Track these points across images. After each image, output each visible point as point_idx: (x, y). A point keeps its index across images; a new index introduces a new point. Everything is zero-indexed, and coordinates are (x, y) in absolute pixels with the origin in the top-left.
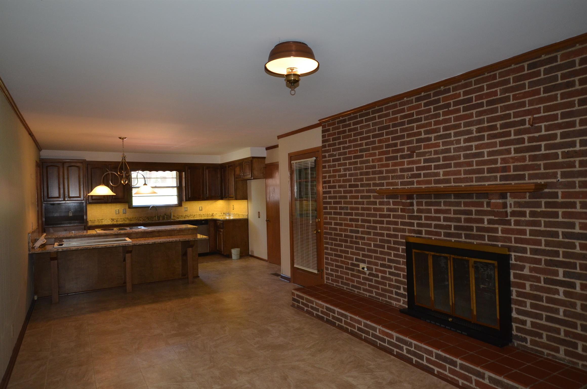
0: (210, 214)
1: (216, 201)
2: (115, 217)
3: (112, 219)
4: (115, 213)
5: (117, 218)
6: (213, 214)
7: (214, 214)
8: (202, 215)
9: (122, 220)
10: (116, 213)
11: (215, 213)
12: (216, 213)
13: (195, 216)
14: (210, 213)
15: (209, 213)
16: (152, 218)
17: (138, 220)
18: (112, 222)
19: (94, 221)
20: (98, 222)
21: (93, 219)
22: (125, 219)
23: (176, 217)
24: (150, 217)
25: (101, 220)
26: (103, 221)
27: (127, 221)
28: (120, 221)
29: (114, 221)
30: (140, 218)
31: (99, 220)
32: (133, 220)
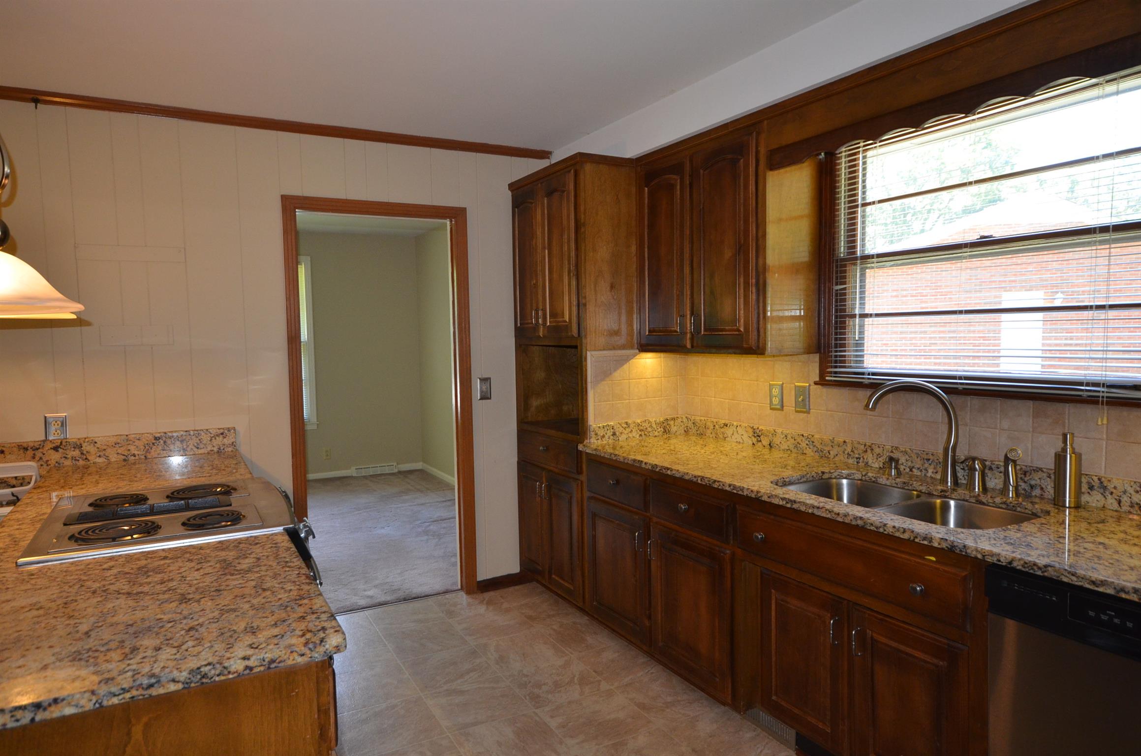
2: (767, 422)
3: (754, 430)
4: (768, 401)
10: (772, 403)
16: (932, 466)
17: (858, 463)
18: (753, 444)
19: (704, 430)
20: (714, 435)
21: (701, 420)
22: (800, 442)
23: (1125, 499)
24: (918, 455)
25: (722, 430)
26: (729, 431)
27: (807, 452)
28: (782, 448)
29: (760, 441)
30: (866, 451)
31: (717, 427)
32: (832, 456)
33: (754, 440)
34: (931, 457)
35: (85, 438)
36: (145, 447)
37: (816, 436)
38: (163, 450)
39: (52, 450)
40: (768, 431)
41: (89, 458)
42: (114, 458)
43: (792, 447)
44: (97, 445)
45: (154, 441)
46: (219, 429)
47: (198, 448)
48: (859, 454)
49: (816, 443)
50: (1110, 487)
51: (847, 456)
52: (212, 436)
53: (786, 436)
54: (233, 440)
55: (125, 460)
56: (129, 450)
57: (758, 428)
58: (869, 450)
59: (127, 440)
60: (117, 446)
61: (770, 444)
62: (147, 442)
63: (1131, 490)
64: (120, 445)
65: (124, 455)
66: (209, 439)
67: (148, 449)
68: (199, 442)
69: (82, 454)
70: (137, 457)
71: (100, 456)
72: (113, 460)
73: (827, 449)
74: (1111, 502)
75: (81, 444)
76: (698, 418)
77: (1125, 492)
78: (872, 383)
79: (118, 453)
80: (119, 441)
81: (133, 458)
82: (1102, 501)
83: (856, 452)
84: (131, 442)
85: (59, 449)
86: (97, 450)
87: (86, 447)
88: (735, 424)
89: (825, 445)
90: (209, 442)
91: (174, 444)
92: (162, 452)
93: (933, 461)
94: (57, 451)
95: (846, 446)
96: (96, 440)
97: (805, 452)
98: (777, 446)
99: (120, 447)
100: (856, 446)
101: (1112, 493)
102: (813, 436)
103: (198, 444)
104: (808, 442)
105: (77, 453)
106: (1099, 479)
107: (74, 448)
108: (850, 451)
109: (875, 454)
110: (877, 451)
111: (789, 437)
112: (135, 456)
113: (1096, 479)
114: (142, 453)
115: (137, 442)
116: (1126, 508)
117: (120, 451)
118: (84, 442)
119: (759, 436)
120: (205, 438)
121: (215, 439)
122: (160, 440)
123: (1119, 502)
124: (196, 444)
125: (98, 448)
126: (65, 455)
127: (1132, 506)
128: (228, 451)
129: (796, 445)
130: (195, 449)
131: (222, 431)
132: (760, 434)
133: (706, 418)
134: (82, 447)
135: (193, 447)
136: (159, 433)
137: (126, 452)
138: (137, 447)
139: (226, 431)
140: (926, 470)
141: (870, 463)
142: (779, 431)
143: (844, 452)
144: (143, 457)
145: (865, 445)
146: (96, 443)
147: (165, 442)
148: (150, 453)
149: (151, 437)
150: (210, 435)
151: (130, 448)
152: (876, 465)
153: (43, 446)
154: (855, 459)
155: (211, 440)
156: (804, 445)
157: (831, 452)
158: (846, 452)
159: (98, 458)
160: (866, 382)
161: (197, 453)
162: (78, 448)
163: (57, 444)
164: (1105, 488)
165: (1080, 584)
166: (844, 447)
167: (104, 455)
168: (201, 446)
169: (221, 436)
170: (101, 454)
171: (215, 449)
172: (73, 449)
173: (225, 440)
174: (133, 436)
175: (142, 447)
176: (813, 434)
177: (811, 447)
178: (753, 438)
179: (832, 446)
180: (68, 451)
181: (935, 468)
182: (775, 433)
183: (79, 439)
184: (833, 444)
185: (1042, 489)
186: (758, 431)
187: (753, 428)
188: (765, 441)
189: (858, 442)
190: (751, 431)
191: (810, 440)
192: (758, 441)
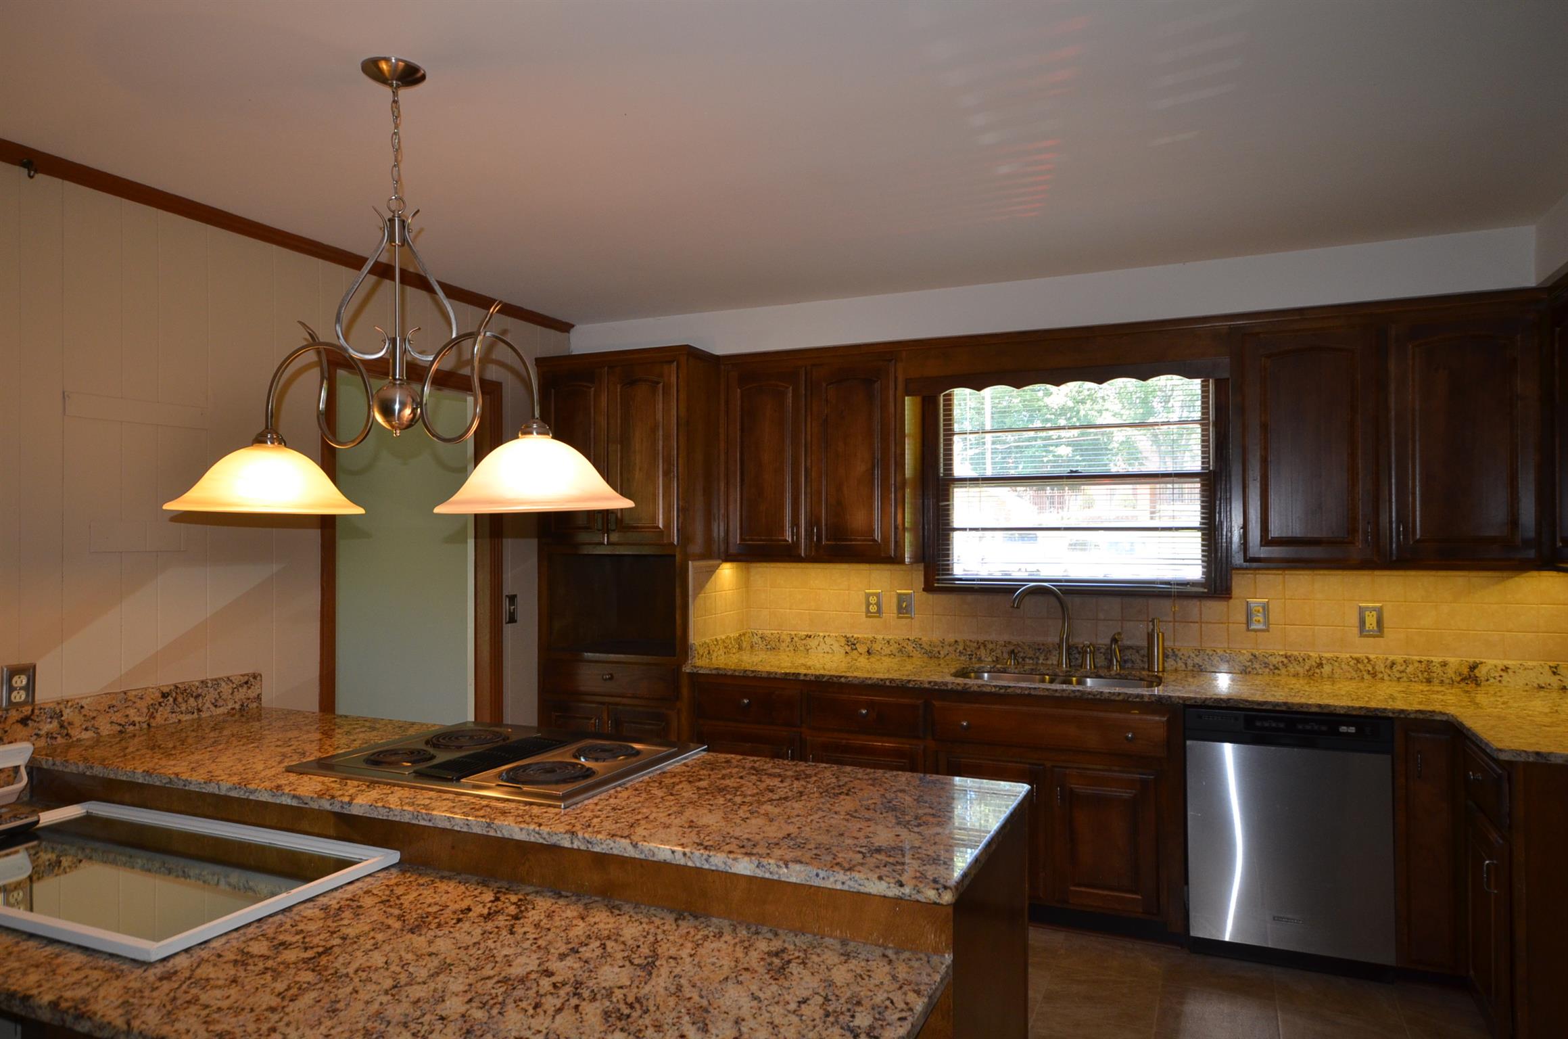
0: (1444, 664)
1: (1508, 578)
2: (864, 630)
3: (847, 639)
4: (864, 609)
5: (870, 636)
6: (1473, 667)
7: (1481, 672)
8: (1380, 667)
9: (894, 648)
10: (868, 611)
11: (1491, 662)
12: (1501, 663)
13: (1327, 669)
14: (1453, 660)
15: (1436, 660)
16: (1043, 655)
17: (971, 659)
18: (846, 653)
19: (778, 644)
20: (791, 648)
21: (772, 634)
22: (905, 646)
23: (1190, 662)
24: (1030, 647)
25: (804, 642)
26: (813, 643)
27: (914, 655)
28: (883, 653)
29: (856, 649)
30: (979, 648)
31: (796, 639)
32: (942, 656)
33: (848, 649)
34: (1042, 647)
35: (68, 702)
36: (149, 709)
37: (923, 639)
38: (173, 713)
39: (19, 725)
40: (865, 639)
41: (72, 732)
42: (106, 729)
43: (895, 652)
44: (84, 712)
45: (161, 700)
46: (242, 675)
47: (216, 706)
48: (972, 651)
49: (924, 645)
50: (1180, 654)
51: (958, 654)
52: (235, 686)
53: (888, 642)
54: (258, 692)
55: (121, 732)
56: (127, 716)
57: (853, 636)
58: (982, 647)
59: (126, 700)
60: (111, 710)
61: (868, 651)
62: (152, 702)
63: (1193, 655)
64: (115, 709)
65: (120, 725)
66: (230, 691)
67: (153, 713)
68: (218, 696)
69: (62, 726)
70: (137, 727)
71: (86, 729)
72: (105, 733)
73: (936, 649)
74: (1181, 665)
75: (61, 712)
76: (768, 632)
77: (1189, 657)
79: (112, 723)
80: (114, 702)
81: (131, 728)
82: (1175, 665)
83: (968, 649)
84: (130, 704)
85: (29, 722)
86: (83, 719)
87: (68, 714)
88: (821, 634)
89: (935, 647)
90: (230, 696)
91: (186, 701)
92: (170, 715)
93: (1044, 650)
94: (26, 725)
95: (958, 645)
96: (83, 703)
97: (911, 654)
98: (877, 652)
99: (115, 712)
100: (968, 643)
101: (1181, 659)
102: (920, 639)
103: (216, 700)
104: (914, 645)
105: (55, 724)
106: (1172, 650)
107: (51, 718)
108: (962, 649)
109: (988, 650)
110: (990, 646)
111: (892, 642)
112: (135, 725)
113: (1170, 650)
114: (144, 720)
115: (140, 704)
116: (1190, 668)
117: (114, 719)
118: (66, 707)
119: (854, 645)
120: (226, 689)
121: (238, 690)
122: (169, 698)
123: (1186, 664)
124: (213, 701)
125: (85, 716)
126: (37, 731)
127: (1194, 666)
128: (253, 708)
129: (901, 649)
130: (213, 708)
131: (246, 678)
132: (855, 642)
133: (780, 632)
134: (62, 716)
135: (211, 706)
136: (167, 686)
137: (123, 719)
138: (138, 710)
139: (251, 679)
140: (1038, 658)
141: (983, 658)
142: (879, 637)
143: (955, 651)
144: (145, 726)
145: (978, 643)
146: (82, 707)
147: (175, 700)
148: (154, 718)
149: (158, 694)
150: (231, 685)
151: (128, 713)
152: (990, 659)
153: (6, 718)
154: (968, 656)
155: (232, 693)
156: (910, 648)
157: (941, 652)
158: (958, 651)
159: (84, 732)
161: (214, 714)
162: (57, 718)
163: (26, 713)
164: (1176, 656)
165: (1251, 706)
167: (93, 726)
168: (220, 703)
169: (246, 686)
170: (89, 724)
171: (237, 706)
172: (49, 720)
173: (249, 691)
174: (134, 693)
175: (145, 710)
176: (920, 637)
177: (919, 649)
178: (846, 647)
180: (42, 723)
181: (1045, 656)
182: (874, 640)
183: (58, 704)
184: (943, 645)
185: (1133, 662)
186: (852, 640)
187: (846, 636)
188: (862, 649)
189: (971, 641)
190: (843, 641)
191: (918, 644)
192: (852, 649)
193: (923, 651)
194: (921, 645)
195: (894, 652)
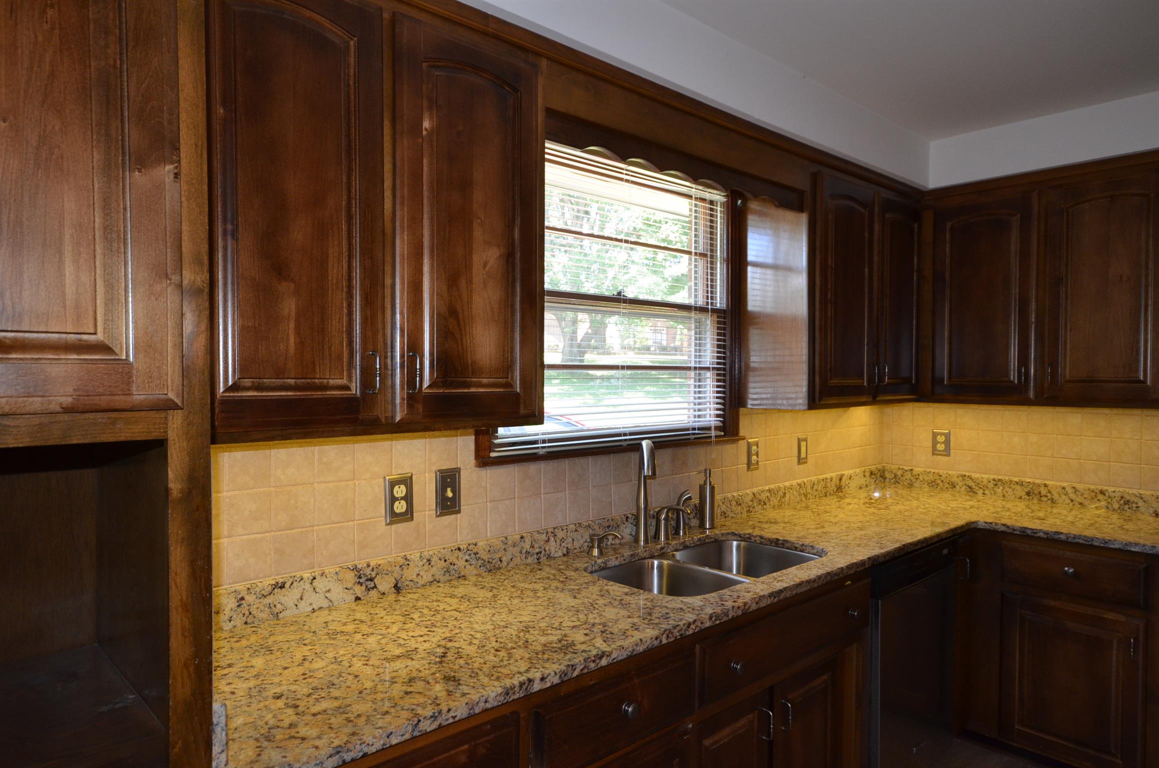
0: (831, 479)
2: (386, 550)
3: (358, 573)
4: (383, 511)
5: (398, 558)
6: (841, 479)
10: (391, 513)
14: (834, 476)
15: (829, 476)
18: (358, 599)
22: (455, 561)
25: (267, 601)
26: (289, 596)
28: (421, 582)
29: (375, 587)
30: (548, 540)
31: (250, 599)
32: (504, 563)
33: (359, 590)
37: (480, 544)
40: (389, 565)
43: (438, 575)
48: (540, 547)
49: (481, 554)
51: (524, 556)
53: (429, 560)
57: (368, 566)
58: (551, 538)
61: (395, 586)
73: (497, 556)
78: (549, 453)
83: (536, 545)
88: (307, 575)
89: (494, 552)
95: (524, 542)
97: (463, 574)
98: (411, 584)
100: (536, 537)
102: (476, 545)
104: (467, 557)
108: (528, 547)
109: (558, 541)
110: (560, 534)
111: (435, 559)
119: (371, 580)
129: (448, 569)
132: (373, 574)
142: (415, 556)
143: (521, 553)
145: (546, 533)
152: (561, 554)
154: (535, 556)
156: (461, 563)
158: (524, 551)
160: (541, 452)
166: (522, 544)
176: (474, 541)
177: (473, 562)
178: (356, 587)
179: (504, 549)
182: (405, 564)
184: (506, 546)
186: (368, 571)
187: (355, 568)
188: (385, 584)
189: (539, 532)
190: (351, 577)
191: (471, 552)
192: (368, 589)
193: (480, 562)
194: (476, 554)
195: (437, 577)
